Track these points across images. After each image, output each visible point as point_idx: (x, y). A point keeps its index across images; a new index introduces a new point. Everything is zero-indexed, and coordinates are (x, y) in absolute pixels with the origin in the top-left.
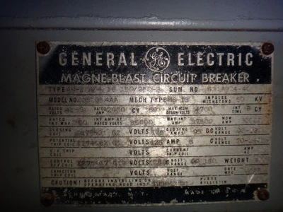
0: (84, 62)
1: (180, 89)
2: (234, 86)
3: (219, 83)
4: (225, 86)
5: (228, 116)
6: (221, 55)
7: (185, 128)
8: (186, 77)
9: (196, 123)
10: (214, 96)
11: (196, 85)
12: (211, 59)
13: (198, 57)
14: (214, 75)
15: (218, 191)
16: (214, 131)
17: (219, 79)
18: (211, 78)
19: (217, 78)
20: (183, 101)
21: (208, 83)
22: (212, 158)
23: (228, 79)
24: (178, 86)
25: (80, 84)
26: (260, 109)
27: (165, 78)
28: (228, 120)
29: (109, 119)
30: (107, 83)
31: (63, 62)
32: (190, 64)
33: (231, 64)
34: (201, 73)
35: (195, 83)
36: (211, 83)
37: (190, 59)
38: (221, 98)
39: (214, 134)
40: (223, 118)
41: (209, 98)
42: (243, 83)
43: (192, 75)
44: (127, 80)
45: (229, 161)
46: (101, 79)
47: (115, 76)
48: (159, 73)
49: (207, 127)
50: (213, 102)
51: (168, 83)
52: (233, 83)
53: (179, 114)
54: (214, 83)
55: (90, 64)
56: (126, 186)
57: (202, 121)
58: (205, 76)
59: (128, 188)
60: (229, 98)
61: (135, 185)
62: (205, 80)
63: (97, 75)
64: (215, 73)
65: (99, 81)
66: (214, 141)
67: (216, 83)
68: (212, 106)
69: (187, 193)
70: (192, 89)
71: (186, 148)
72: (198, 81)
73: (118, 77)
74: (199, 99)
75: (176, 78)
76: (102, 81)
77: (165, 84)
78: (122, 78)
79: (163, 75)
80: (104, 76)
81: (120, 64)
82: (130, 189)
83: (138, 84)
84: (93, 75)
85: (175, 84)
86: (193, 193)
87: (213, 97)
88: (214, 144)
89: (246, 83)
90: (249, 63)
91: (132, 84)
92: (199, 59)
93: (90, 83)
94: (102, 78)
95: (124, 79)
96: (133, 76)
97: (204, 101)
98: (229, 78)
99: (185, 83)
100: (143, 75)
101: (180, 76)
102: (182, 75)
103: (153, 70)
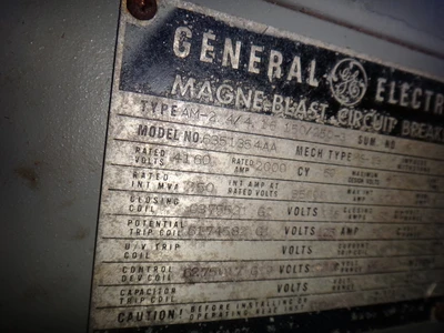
0: (225, 59)
2: (437, 146)
3: (421, 139)
5: (424, 193)
6: (429, 93)
7: (369, 208)
8: (383, 121)
10: (413, 159)
11: (394, 138)
12: (419, 99)
13: (403, 91)
14: (418, 125)
15: (393, 311)
16: (404, 215)
17: (422, 133)
18: (413, 130)
19: (420, 131)
20: (373, 163)
21: (408, 137)
23: (432, 135)
24: (371, 135)
25: (210, 103)
27: (356, 120)
28: (423, 199)
29: (257, 185)
30: (262, 112)
31: (182, 49)
32: (392, 101)
33: (438, 111)
34: (403, 119)
35: (393, 133)
36: (412, 138)
37: (392, 92)
38: (420, 163)
39: (403, 220)
40: (418, 196)
41: (407, 161)
43: (392, 119)
44: (298, 110)
45: (414, 263)
46: (252, 101)
47: (278, 100)
48: (348, 108)
49: (396, 208)
50: (411, 168)
51: (358, 129)
52: (437, 142)
53: (365, 184)
54: (415, 139)
55: (236, 66)
56: (266, 314)
58: (406, 125)
59: (269, 317)
60: (429, 164)
61: (281, 310)
62: (406, 131)
63: (246, 93)
64: (419, 122)
65: (248, 105)
66: (401, 232)
67: (418, 139)
68: (407, 175)
69: (354, 317)
70: (387, 144)
71: (365, 243)
72: (396, 132)
73: (284, 103)
75: (369, 122)
76: (255, 106)
77: (354, 128)
78: (291, 106)
79: (353, 113)
80: (260, 96)
81: (289, 78)
82: (272, 320)
83: (314, 121)
84: (240, 91)
85: (367, 130)
86: (362, 317)
87: (410, 161)
88: (401, 236)
91: (304, 120)
92: (404, 95)
93: (231, 106)
94: (256, 100)
95: (292, 109)
96: (308, 106)
97: (399, 166)
98: (434, 132)
99: (381, 132)
100: (325, 106)
101: (375, 118)
102: (378, 118)
103: (339, 101)
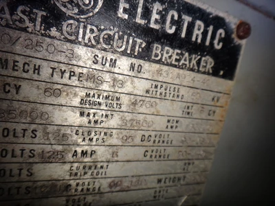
1: (113, 63)
2: (193, 74)
3: (175, 66)
4: (181, 71)
5: (175, 119)
6: (187, 19)
7: (109, 131)
8: (128, 42)
9: (129, 125)
10: (164, 85)
11: (141, 62)
12: (173, 22)
13: (155, 12)
14: (171, 51)
16: (152, 139)
17: (176, 60)
18: (165, 55)
19: (175, 57)
20: (114, 86)
21: (159, 62)
22: (142, 178)
23: (187, 63)
24: (110, 56)
26: (214, 112)
27: (88, 35)
28: (175, 124)
32: (139, 20)
33: (197, 39)
34: (153, 42)
35: (140, 56)
36: (163, 64)
37: (140, 10)
38: (172, 89)
39: (151, 143)
40: (169, 121)
41: (156, 87)
42: (204, 73)
45: (163, 181)
48: (78, 20)
49: (143, 133)
50: (161, 94)
51: (93, 46)
52: (192, 70)
53: (103, 107)
54: (167, 65)
57: (138, 122)
58: (157, 48)
60: (183, 91)
62: (156, 55)
64: (173, 47)
66: (149, 154)
67: (172, 65)
68: (158, 101)
70: (132, 67)
71: (105, 165)
72: (145, 55)
74: (141, 86)
75: (109, 39)
77: (86, 45)
79: (85, 27)
83: (25, 30)
85: (105, 50)
87: (162, 86)
88: (148, 158)
89: (208, 74)
90: (218, 44)
92: (155, 16)
96: (12, 9)
97: (147, 91)
98: (190, 60)
99: (124, 53)
100: (40, 14)
101: (116, 37)
102: (121, 38)
103: (64, 9)
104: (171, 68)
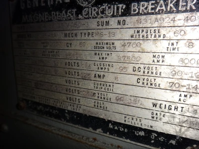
0: (34, 4)
1: (107, 23)
2: (172, 16)
3: (153, 14)
4: (159, 16)
5: (161, 55)
7: (111, 64)
8: (114, 8)
9: (122, 59)
10: (145, 30)
11: (124, 18)
14: (146, 4)
15: (142, 133)
16: (142, 70)
17: (152, 9)
19: (150, 7)
20: (109, 36)
21: (138, 14)
22: (138, 99)
23: (164, 8)
24: (105, 20)
25: (33, 23)
27: (93, 12)
28: (161, 59)
29: (51, 52)
30: (49, 21)
31: (23, 6)
34: (131, 3)
35: (123, 15)
36: (141, 14)
38: (152, 31)
39: (141, 73)
40: (154, 56)
41: (138, 32)
42: (186, 11)
43: (120, 6)
44: (62, 16)
45: (158, 106)
46: (44, 18)
47: (54, 14)
48: (88, 7)
49: (134, 65)
50: (143, 36)
51: (96, 18)
52: (171, 12)
53: (105, 49)
54: (145, 14)
55: (37, 5)
56: (64, 108)
57: (128, 58)
58: (134, 6)
59: (65, 110)
61: (70, 108)
62: (135, 11)
63: (42, 14)
64: (147, 1)
65: (43, 19)
66: (141, 81)
67: (148, 14)
68: (141, 42)
69: (111, 126)
70: (119, 23)
72: (126, 13)
73: (56, 15)
75: (103, 11)
76: (46, 19)
77: (93, 18)
78: (59, 15)
79: (92, 9)
80: (47, 15)
81: (57, 3)
82: (66, 111)
83: (70, 19)
84: (40, 15)
85: (102, 17)
86: (116, 128)
87: (143, 31)
88: (140, 84)
91: (66, 20)
93: (38, 22)
94: (46, 17)
95: (60, 16)
96: (66, 13)
97: (132, 36)
98: (166, 6)
99: (113, 16)
100: (75, 10)
101: (107, 8)
102: (109, 8)
103: (82, 5)
104: (148, 16)
